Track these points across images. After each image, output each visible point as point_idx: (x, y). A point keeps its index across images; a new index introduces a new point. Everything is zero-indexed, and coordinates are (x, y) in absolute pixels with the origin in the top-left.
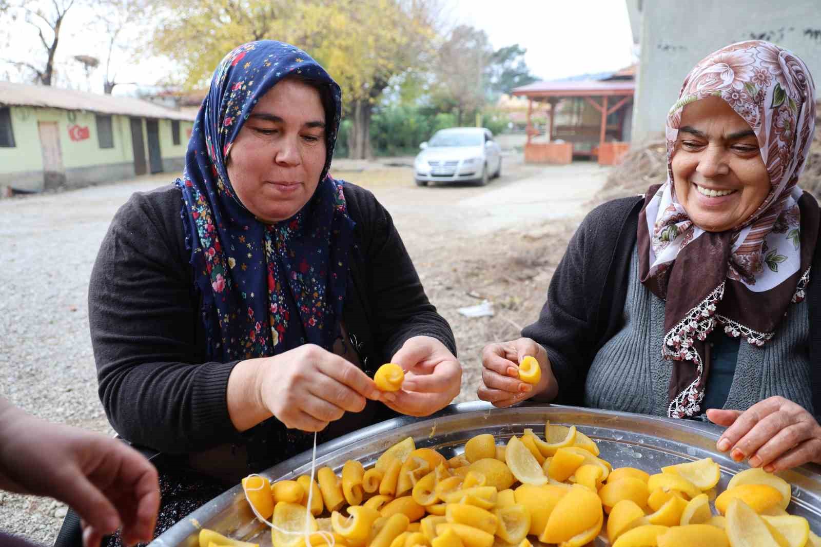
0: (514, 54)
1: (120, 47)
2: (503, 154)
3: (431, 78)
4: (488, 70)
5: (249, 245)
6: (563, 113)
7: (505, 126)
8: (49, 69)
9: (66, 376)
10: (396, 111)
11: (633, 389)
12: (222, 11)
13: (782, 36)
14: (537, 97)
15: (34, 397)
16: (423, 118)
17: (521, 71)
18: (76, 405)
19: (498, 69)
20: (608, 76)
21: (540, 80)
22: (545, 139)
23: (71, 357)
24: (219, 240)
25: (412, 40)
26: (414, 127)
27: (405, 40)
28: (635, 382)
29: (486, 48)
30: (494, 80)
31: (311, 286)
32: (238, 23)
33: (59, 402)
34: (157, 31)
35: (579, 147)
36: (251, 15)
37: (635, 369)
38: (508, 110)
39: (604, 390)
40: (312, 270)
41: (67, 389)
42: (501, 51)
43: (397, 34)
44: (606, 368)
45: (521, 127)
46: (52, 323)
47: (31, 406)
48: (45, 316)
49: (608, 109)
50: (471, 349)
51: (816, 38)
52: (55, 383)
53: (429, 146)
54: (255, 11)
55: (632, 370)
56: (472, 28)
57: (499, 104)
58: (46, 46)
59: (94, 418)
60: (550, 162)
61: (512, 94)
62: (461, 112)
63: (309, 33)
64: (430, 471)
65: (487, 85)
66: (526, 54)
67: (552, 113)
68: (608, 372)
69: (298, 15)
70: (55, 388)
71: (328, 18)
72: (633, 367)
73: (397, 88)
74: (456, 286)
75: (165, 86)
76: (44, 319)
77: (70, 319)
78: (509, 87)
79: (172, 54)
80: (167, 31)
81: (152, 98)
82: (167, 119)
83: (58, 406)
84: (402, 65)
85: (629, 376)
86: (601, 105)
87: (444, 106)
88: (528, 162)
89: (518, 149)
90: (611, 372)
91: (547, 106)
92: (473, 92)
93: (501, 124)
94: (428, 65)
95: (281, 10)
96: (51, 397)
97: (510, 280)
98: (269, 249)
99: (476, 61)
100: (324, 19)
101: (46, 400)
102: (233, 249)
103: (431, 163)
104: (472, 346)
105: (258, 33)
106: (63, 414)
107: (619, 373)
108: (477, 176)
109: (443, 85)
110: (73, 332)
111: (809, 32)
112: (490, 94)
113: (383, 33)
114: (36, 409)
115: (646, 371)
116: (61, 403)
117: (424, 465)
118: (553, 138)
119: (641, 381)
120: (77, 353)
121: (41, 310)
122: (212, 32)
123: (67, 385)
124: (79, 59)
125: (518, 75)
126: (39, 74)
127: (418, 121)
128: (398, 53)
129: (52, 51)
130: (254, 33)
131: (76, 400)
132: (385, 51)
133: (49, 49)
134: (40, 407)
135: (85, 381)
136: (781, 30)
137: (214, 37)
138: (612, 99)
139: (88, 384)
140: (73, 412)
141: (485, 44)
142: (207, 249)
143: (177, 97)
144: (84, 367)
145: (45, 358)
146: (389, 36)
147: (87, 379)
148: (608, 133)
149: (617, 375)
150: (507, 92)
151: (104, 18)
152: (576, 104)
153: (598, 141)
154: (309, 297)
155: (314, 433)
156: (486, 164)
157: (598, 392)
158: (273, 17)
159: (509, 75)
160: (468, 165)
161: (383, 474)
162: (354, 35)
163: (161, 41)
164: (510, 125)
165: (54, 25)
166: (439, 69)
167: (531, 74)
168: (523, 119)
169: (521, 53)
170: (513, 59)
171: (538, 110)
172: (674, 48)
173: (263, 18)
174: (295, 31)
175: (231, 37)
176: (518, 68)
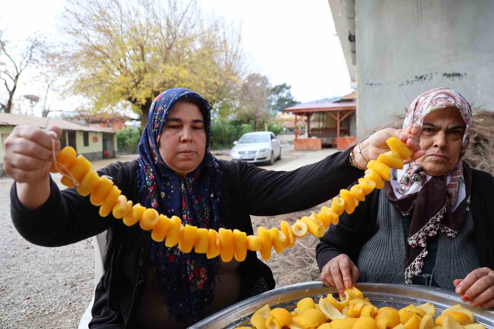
0: (284, 89)
1: (53, 90)
2: (282, 146)
3: (237, 104)
4: (269, 98)
5: (172, 186)
6: (314, 121)
7: (282, 129)
8: (10, 103)
9: (25, 289)
10: (217, 123)
11: (385, 263)
12: (116, 69)
13: (432, 77)
14: (299, 113)
15: (5, 304)
16: (233, 127)
17: (288, 98)
18: (33, 307)
19: (275, 97)
20: (339, 99)
21: (300, 103)
22: (305, 136)
23: (28, 278)
24: (156, 183)
25: (226, 83)
26: (228, 132)
27: (222, 83)
28: (385, 260)
29: (268, 86)
30: (273, 104)
32: (125, 76)
33: (22, 306)
34: (77, 81)
35: (325, 140)
36: (132, 71)
37: (385, 253)
38: (283, 121)
39: (369, 266)
40: (203, 200)
41: (27, 298)
42: (276, 87)
43: (217, 80)
44: (369, 253)
45: (291, 130)
46: (13, 257)
47: (3, 310)
48: (9, 252)
49: (340, 118)
50: (276, 261)
51: (449, 77)
52: (19, 294)
53: (238, 143)
54: (135, 69)
55: (383, 253)
56: (259, 75)
57: (277, 117)
58: (8, 90)
59: (46, 315)
60: (309, 149)
61: (284, 111)
62: (255, 123)
63: (166, 81)
65: (269, 106)
66: (291, 89)
67: (308, 121)
68: (370, 256)
69: (161, 71)
70: (19, 297)
71: (178, 72)
72: (384, 251)
73: (217, 110)
74: (262, 224)
75: (79, 112)
76: (8, 254)
77: (25, 254)
78: (283, 107)
79: (85, 94)
80: (82, 80)
81: (72, 119)
82: (81, 131)
83: (21, 309)
84: (221, 97)
85: (382, 257)
86: (336, 116)
87: (245, 119)
88: (297, 150)
89: (290, 142)
90: (372, 256)
91: (305, 118)
92: (263, 111)
93: (279, 128)
94: (235, 97)
95: (150, 68)
96: (16, 303)
97: (294, 219)
98: (183, 188)
99: (263, 93)
100: (175, 72)
101: (14, 306)
102: (164, 188)
103: (240, 153)
104: (276, 259)
105: (137, 81)
106: (25, 313)
107: (376, 256)
108: (268, 159)
109: (244, 107)
110: (28, 262)
111: (445, 74)
112: (271, 112)
113: (209, 79)
114: (7, 311)
115: (391, 253)
116: (24, 307)
118: (310, 136)
119: (389, 259)
120: (32, 275)
121: (6, 249)
122: (110, 81)
123: (26, 295)
124: (27, 97)
125: (287, 100)
126: (3, 106)
127: (230, 129)
128: (218, 90)
129: (12, 93)
130: (134, 80)
131: (34, 304)
132: (211, 89)
133: (10, 92)
134: (9, 310)
135: (38, 292)
136: (431, 74)
137: (110, 83)
138: (342, 112)
139: (40, 294)
140: (31, 312)
141: (267, 83)
142: (150, 187)
143: (87, 118)
144: (37, 283)
145: (10, 279)
146: (213, 81)
147: (39, 291)
148: (341, 131)
149: (375, 257)
150: (280, 110)
151: (44, 74)
152: (321, 116)
153: (336, 136)
156: (272, 152)
157: (366, 267)
158: (145, 71)
159: (281, 100)
160: (262, 153)
162: (193, 80)
163: (79, 86)
164: (285, 129)
165: (14, 78)
166: (242, 99)
167: (294, 100)
168: (292, 125)
169: (288, 88)
170: (283, 92)
171: (300, 120)
172: (375, 85)
173: (139, 72)
174: (158, 79)
175: (121, 84)
176: (287, 97)
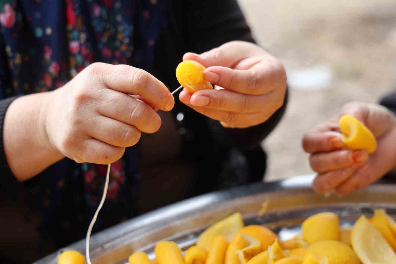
31: (116, 24)
64: (261, 250)
117: (255, 244)
154: (113, 38)
155: (106, 166)
161: (207, 254)
